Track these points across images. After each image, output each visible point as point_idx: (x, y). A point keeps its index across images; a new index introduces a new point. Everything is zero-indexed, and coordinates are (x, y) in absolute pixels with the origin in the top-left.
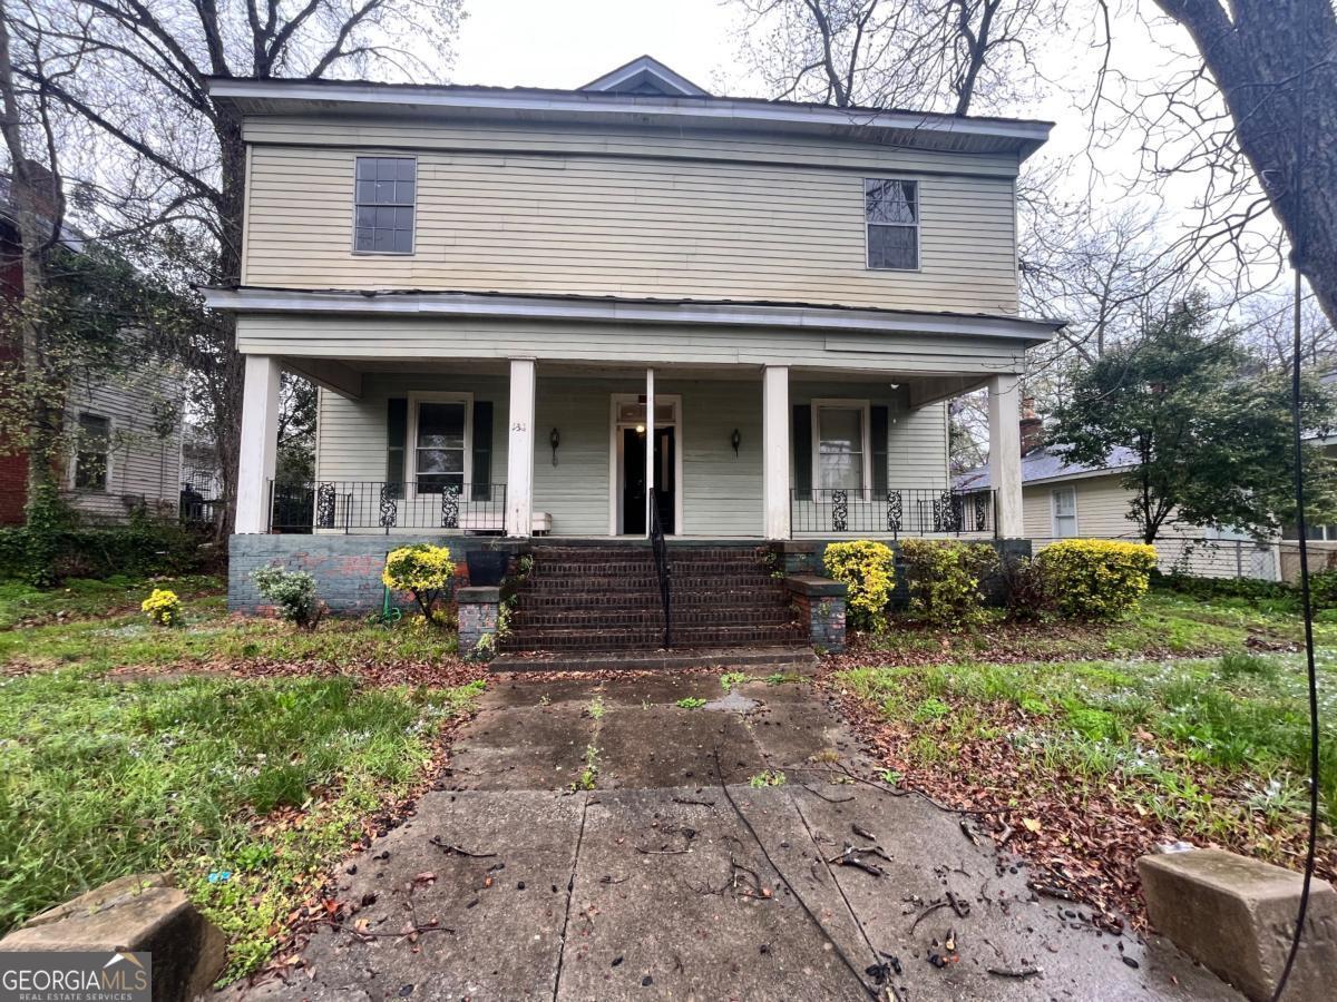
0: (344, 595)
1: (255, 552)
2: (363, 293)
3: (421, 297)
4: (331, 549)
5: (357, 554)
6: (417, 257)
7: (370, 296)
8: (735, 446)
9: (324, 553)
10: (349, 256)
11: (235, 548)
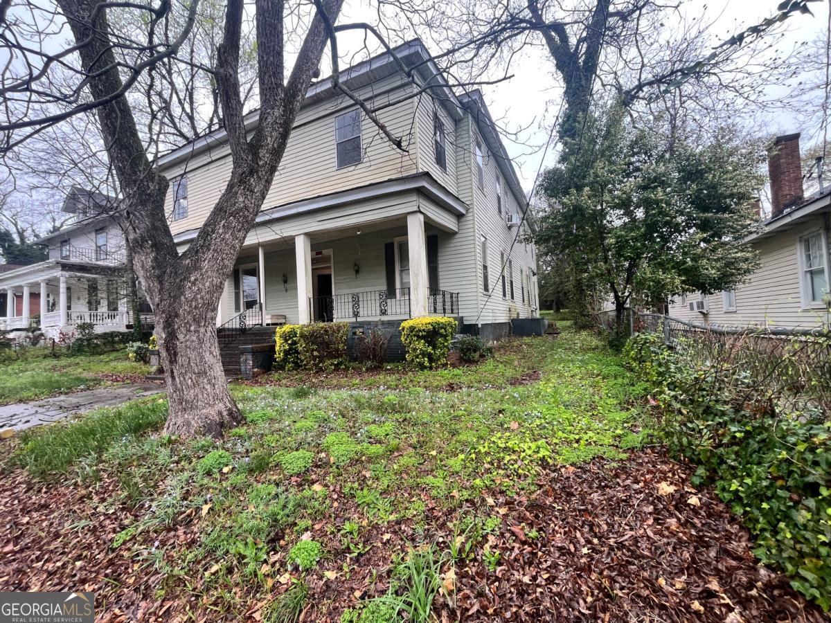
6: (189, 217)
8: (357, 272)
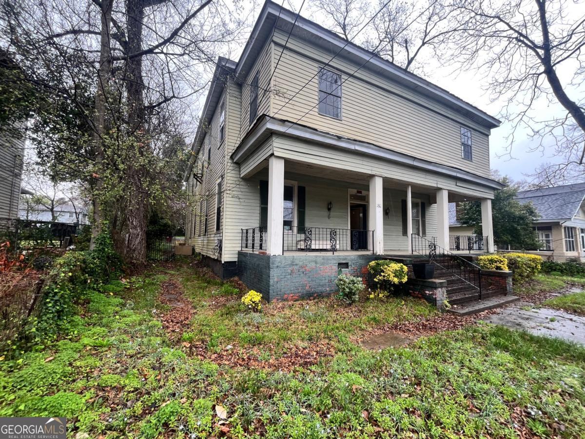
0: (322, 286)
1: (283, 265)
2: (338, 137)
3: (358, 143)
4: (316, 263)
5: (328, 264)
6: (343, 122)
7: (339, 138)
9: (313, 264)
10: (317, 114)
11: (273, 263)
